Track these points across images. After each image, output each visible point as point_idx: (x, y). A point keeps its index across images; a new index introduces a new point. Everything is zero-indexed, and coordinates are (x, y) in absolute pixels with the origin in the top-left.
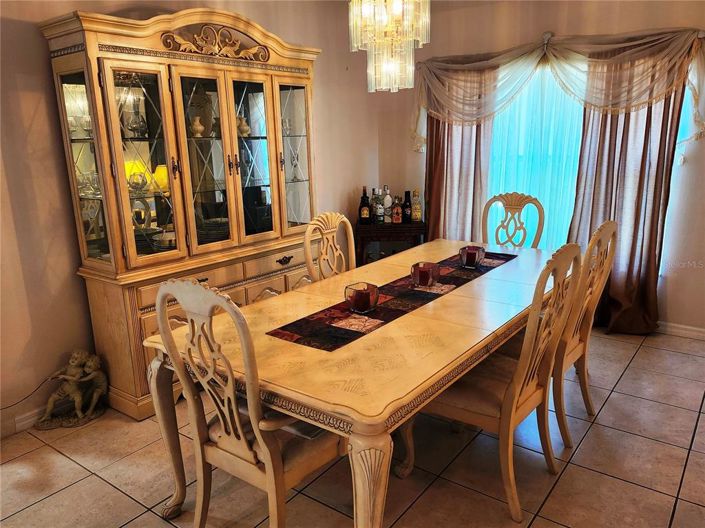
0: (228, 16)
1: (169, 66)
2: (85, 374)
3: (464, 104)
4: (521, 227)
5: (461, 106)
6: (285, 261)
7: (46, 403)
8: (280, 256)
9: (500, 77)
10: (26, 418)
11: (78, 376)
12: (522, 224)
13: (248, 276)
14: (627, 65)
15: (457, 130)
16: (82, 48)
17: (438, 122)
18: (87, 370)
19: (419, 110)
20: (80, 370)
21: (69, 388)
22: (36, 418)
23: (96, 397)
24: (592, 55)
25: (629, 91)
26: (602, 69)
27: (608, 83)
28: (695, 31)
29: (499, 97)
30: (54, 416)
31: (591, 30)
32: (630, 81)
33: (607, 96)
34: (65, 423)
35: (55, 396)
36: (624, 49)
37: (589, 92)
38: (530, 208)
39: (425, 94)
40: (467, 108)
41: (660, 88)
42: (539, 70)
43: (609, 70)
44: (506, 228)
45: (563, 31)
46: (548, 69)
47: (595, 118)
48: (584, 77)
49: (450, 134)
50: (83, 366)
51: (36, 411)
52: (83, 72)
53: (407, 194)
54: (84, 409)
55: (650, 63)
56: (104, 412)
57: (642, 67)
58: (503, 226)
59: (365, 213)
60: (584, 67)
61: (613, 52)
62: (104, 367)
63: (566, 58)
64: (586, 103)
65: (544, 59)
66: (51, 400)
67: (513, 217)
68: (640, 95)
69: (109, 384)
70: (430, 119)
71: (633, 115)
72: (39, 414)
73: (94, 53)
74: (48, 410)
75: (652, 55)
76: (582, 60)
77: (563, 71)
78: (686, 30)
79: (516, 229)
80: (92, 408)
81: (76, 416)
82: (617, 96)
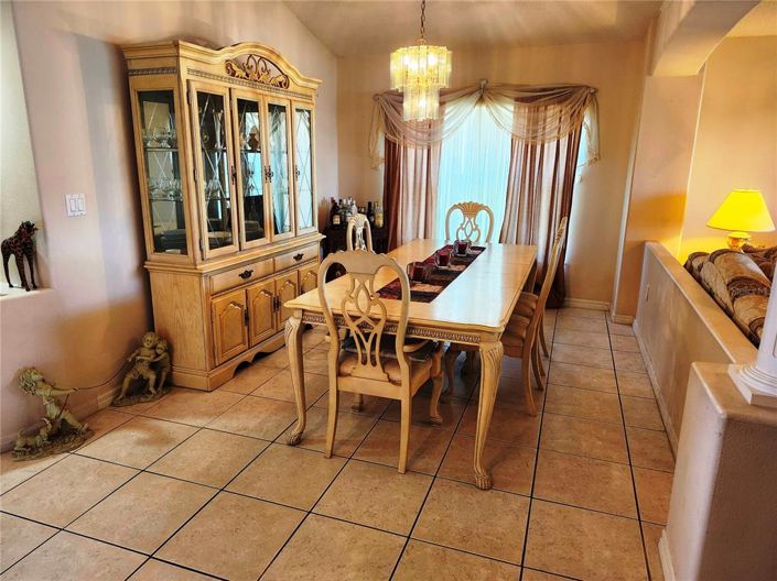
0: (267, 50)
1: (230, 89)
2: (157, 355)
3: (417, 131)
4: (477, 229)
5: (414, 133)
6: (299, 257)
7: (121, 382)
8: (295, 253)
9: (447, 111)
10: (104, 398)
11: (152, 356)
12: (477, 226)
13: (277, 269)
14: (542, 108)
15: (411, 152)
16: (176, 70)
17: (395, 144)
18: (159, 351)
19: (377, 133)
20: (152, 352)
21: (143, 369)
22: (111, 398)
23: (164, 374)
24: (517, 100)
25: (544, 128)
26: (525, 110)
27: (529, 120)
28: (588, 87)
29: (446, 128)
30: (129, 394)
31: (514, 80)
32: (545, 121)
33: (528, 130)
34: (143, 399)
35: (130, 376)
36: (540, 97)
37: (516, 127)
38: (482, 214)
39: (383, 120)
40: (419, 134)
41: (565, 128)
42: (477, 108)
43: (529, 111)
44: (464, 229)
45: (494, 80)
46: (484, 108)
47: (520, 147)
48: (511, 115)
49: (406, 156)
50: (154, 348)
51: (111, 392)
52: (172, 91)
53: (370, 204)
54: (156, 386)
55: (558, 108)
56: (170, 390)
57: (553, 111)
58: (461, 228)
59: (337, 220)
60: (512, 108)
61: (532, 98)
62: (170, 350)
63: (498, 100)
64: (513, 135)
65: (481, 100)
66: (127, 381)
67: (469, 221)
68: (551, 132)
69: (172, 365)
70: (388, 142)
71: (546, 145)
72: (114, 394)
73: (184, 75)
74: (124, 389)
75: (560, 102)
76: (509, 103)
77: (497, 111)
78: (580, 87)
79: (473, 229)
80: (161, 384)
81: (150, 393)
82: (535, 131)
